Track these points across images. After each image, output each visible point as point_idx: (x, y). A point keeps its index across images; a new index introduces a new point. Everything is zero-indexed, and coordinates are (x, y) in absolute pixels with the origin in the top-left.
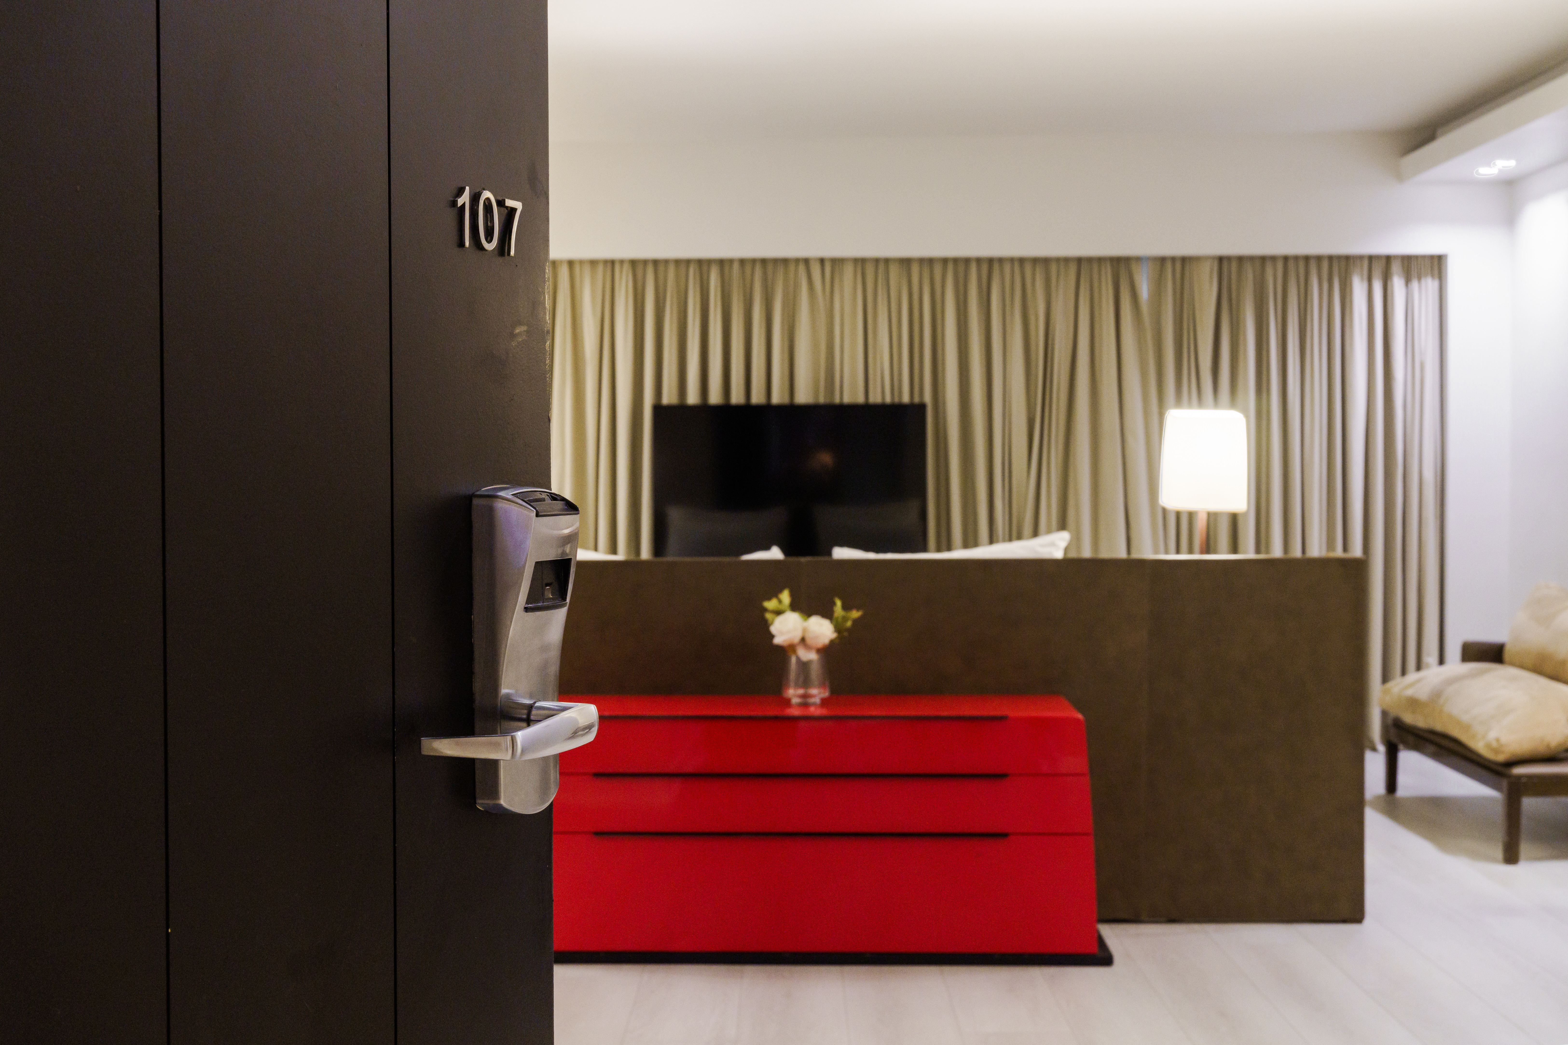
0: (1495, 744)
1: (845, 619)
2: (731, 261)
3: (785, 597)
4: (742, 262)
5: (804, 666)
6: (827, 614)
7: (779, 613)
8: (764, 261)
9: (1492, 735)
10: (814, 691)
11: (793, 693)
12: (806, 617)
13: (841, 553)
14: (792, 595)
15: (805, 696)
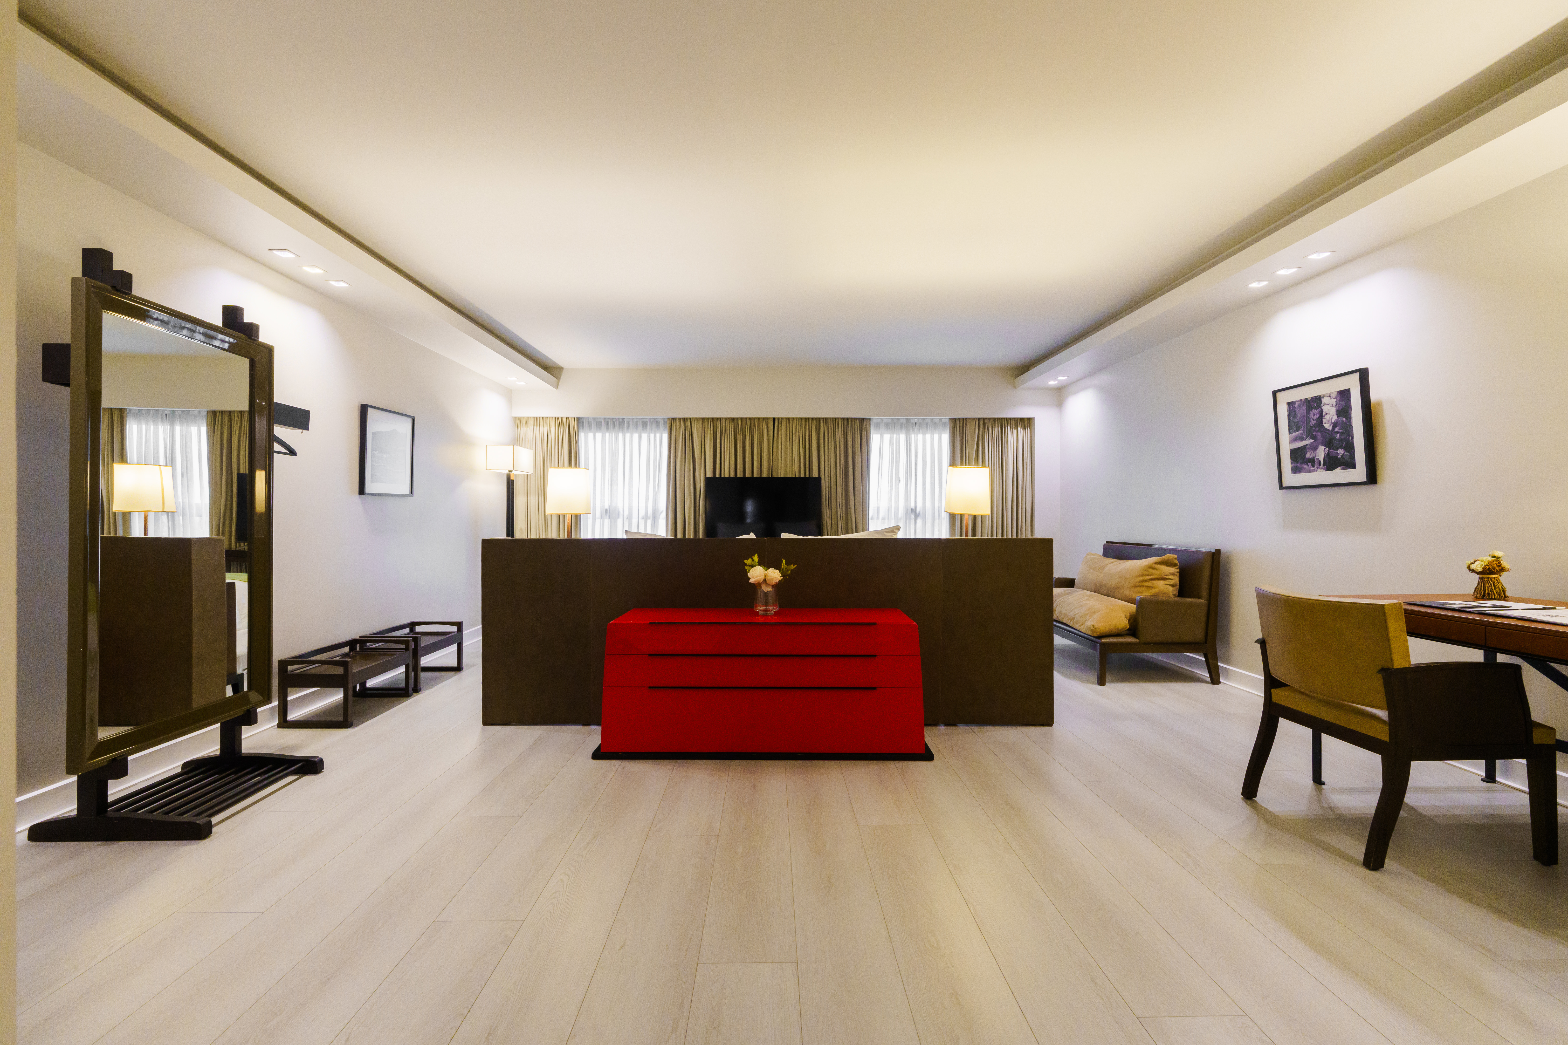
0: (1092, 628)
1: (787, 569)
2: (737, 418)
3: (756, 558)
4: (741, 419)
5: (766, 594)
6: (777, 567)
7: (752, 566)
8: (750, 419)
9: (1089, 623)
10: (771, 608)
11: (760, 609)
12: (766, 569)
13: (784, 536)
14: (759, 557)
15: (766, 610)
